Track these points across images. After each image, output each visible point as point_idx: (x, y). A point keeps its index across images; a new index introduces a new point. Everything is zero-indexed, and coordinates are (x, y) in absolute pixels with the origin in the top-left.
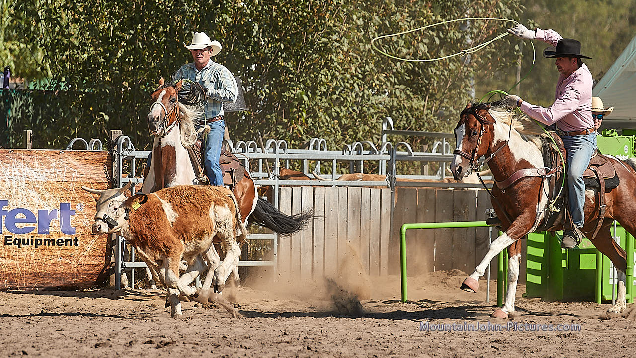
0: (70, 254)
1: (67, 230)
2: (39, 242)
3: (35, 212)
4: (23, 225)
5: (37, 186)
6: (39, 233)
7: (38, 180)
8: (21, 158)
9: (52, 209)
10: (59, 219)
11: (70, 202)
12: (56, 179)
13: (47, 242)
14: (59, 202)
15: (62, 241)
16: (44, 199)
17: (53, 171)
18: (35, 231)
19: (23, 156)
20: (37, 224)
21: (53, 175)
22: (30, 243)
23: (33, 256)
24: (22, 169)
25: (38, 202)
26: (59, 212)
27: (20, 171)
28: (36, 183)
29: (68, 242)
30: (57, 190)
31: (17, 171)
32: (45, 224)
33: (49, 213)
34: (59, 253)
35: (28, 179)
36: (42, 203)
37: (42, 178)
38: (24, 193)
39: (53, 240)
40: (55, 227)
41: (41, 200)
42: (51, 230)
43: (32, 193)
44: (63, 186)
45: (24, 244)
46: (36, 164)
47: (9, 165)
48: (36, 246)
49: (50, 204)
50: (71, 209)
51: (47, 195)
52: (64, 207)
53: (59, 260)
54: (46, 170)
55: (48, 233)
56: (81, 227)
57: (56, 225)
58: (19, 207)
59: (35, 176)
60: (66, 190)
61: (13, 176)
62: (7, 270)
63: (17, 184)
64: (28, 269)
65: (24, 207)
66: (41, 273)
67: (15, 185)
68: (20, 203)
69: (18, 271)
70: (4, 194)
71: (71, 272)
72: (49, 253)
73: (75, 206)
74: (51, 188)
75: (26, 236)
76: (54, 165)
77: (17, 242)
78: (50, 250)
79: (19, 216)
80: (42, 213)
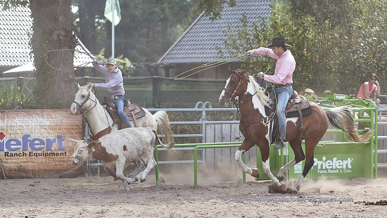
0: (63, 160)
1: (61, 148)
2: (47, 154)
3: (45, 140)
4: (38, 146)
5: (45, 127)
6: (47, 150)
7: (45, 124)
8: (37, 114)
9: (53, 138)
10: (57, 143)
11: (62, 135)
12: (55, 124)
13: (51, 154)
14: (57, 135)
15: (59, 154)
16: (49, 133)
17: (53, 119)
18: (45, 149)
20: (45, 146)
21: (53, 121)
22: (42, 155)
23: (44, 162)
24: (38, 119)
25: (46, 135)
26: (57, 140)
28: (44, 126)
29: (62, 154)
30: (55, 129)
31: (35, 120)
32: (50, 146)
33: (52, 140)
34: (57, 160)
35: (40, 124)
37: (48, 123)
38: (39, 131)
39: (54, 153)
40: (55, 147)
42: (53, 148)
43: (43, 130)
44: (58, 127)
45: (39, 156)
46: (45, 117)
47: (31, 117)
48: (46, 157)
49: (52, 136)
50: (63, 138)
51: (51, 131)
52: (59, 137)
53: (57, 163)
54: (50, 119)
55: (51, 150)
56: (68, 147)
57: (55, 146)
58: (36, 137)
59: (44, 122)
60: (60, 129)
61: (33, 123)
62: (31, 168)
63: (35, 126)
64: (42, 167)
65: (39, 138)
66: (48, 170)
67: (34, 127)
68: (37, 136)
69: (37, 169)
70: (29, 131)
71: (64, 169)
72: (52, 160)
73: (65, 137)
74: (52, 128)
75: (40, 152)
76: (54, 117)
77: (36, 155)
78: (53, 158)
79: (36, 142)
80: (48, 140)
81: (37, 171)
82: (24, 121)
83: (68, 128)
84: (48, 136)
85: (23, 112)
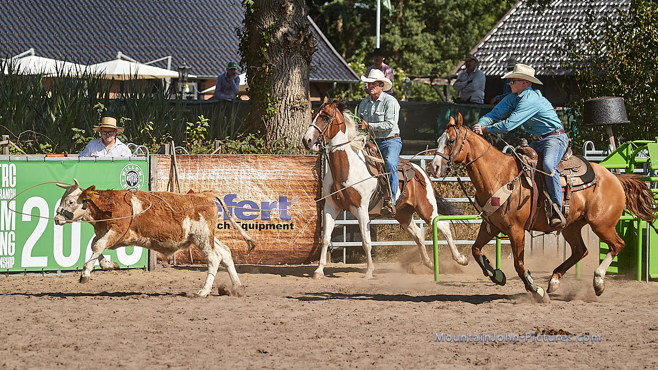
0: (287, 236)
1: (285, 217)
2: (262, 227)
3: (259, 203)
4: (249, 213)
5: (260, 183)
6: (262, 219)
7: (260, 178)
8: (248, 162)
9: (273, 201)
10: (278, 209)
11: (287, 196)
12: (275, 178)
13: (269, 226)
14: (278, 196)
15: (281, 226)
16: (266, 193)
17: (273, 171)
18: (259, 218)
19: (250, 160)
20: (260, 213)
21: (273, 174)
22: (255, 228)
24: (248, 170)
25: (261, 195)
26: (278, 203)
27: (247, 172)
28: (259, 181)
29: (286, 227)
30: (276, 186)
31: (244, 171)
32: (267, 213)
33: (270, 204)
34: (279, 235)
35: (253, 178)
36: (264, 196)
37: (264, 177)
38: (250, 189)
39: (274, 225)
41: (263, 194)
42: (272, 217)
43: (256, 188)
44: (281, 183)
45: (250, 228)
46: (261, 166)
47: (238, 167)
48: (260, 230)
49: (271, 197)
50: (288, 201)
51: (268, 190)
52: (282, 200)
53: (279, 240)
54: (268, 171)
55: (269, 219)
56: (296, 215)
57: (276, 214)
58: (246, 199)
59: (259, 175)
60: (283, 186)
61: (241, 176)
62: (237, 248)
63: (244, 181)
65: (250, 200)
66: (264, 251)
67: (242, 183)
68: (246, 196)
69: (246, 249)
70: (234, 189)
71: (289, 250)
72: (271, 235)
73: (291, 199)
74: (272, 184)
75: (251, 222)
76: (274, 166)
77: (244, 226)
78: (272, 233)
79: (245, 206)
80: (265, 204)
81: (246, 252)
82: (226, 173)
83: (296, 184)
85: (225, 159)
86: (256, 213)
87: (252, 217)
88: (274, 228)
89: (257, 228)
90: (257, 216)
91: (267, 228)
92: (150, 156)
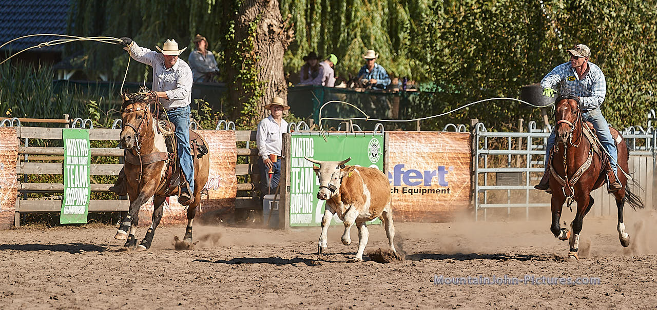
0: (445, 199)
1: (443, 184)
2: (424, 191)
3: (422, 172)
4: (414, 180)
5: (423, 155)
6: (425, 185)
7: (424, 151)
8: (413, 137)
9: (433, 170)
10: (437, 176)
11: (445, 166)
12: (436, 151)
13: (430, 191)
14: (438, 166)
15: (440, 191)
16: (428, 163)
17: (433, 145)
18: (423, 184)
19: (414, 136)
20: (423, 179)
21: (434, 148)
22: (419, 192)
23: (421, 200)
24: (414, 144)
25: (424, 165)
26: (437, 172)
28: (423, 153)
29: (444, 191)
30: (436, 158)
31: (411, 145)
32: (428, 180)
33: (431, 173)
34: (437, 198)
35: (417, 151)
36: (426, 166)
37: (427, 150)
38: (415, 160)
39: (434, 190)
40: (435, 182)
42: (433, 183)
43: (420, 159)
44: (441, 155)
45: (415, 192)
46: (423, 141)
47: (405, 142)
48: (423, 194)
49: (432, 167)
50: (445, 170)
51: (430, 161)
52: (441, 169)
53: (438, 203)
54: (429, 145)
55: (430, 185)
56: (452, 182)
57: (436, 180)
58: (412, 169)
59: (422, 149)
60: (442, 158)
61: (408, 149)
62: (404, 209)
63: (411, 154)
64: (417, 208)
65: (415, 169)
66: (426, 211)
67: (409, 155)
68: (412, 166)
69: (411, 210)
70: (402, 160)
71: (445, 211)
72: (431, 198)
73: (448, 168)
74: (433, 156)
75: (416, 188)
76: (434, 141)
77: (410, 191)
78: (432, 197)
79: (412, 174)
80: (426, 172)
81: (410, 213)
82: (396, 147)
83: (452, 156)
84: (426, 167)
85: (395, 135)
86: (419, 180)
87: (417, 184)
88: (434, 193)
89: (420, 192)
90: (420, 183)
91: (428, 193)
92: (385, 133)
